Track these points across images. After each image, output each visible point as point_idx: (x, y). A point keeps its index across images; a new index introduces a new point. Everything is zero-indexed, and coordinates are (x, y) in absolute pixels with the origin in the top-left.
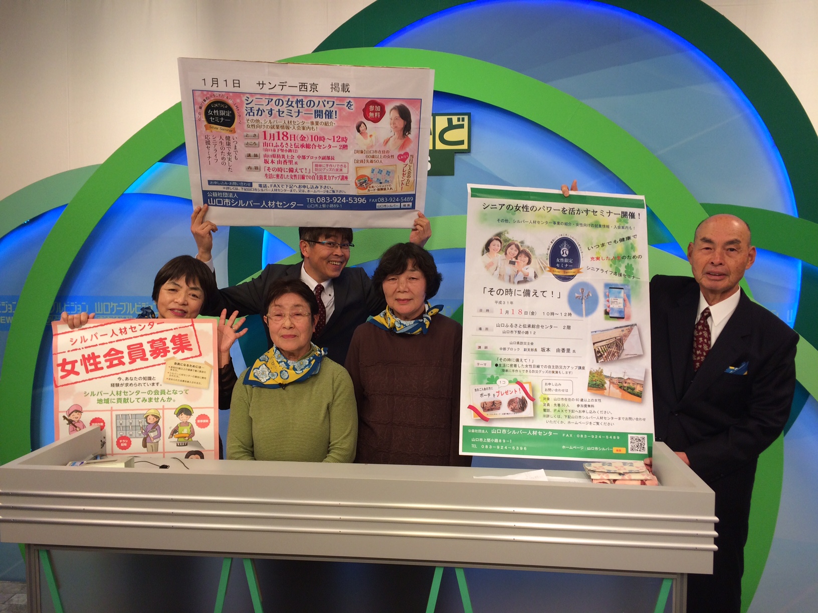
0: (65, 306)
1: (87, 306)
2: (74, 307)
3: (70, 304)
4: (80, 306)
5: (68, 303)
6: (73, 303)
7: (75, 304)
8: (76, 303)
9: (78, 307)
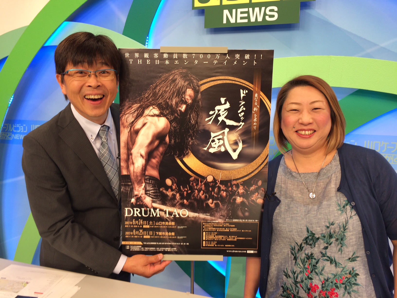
0: (14, 126)
1: (26, 127)
2: (19, 127)
3: (16, 125)
4: (22, 127)
5: (15, 124)
6: (18, 125)
7: (19, 126)
8: (20, 124)
9: (21, 128)
